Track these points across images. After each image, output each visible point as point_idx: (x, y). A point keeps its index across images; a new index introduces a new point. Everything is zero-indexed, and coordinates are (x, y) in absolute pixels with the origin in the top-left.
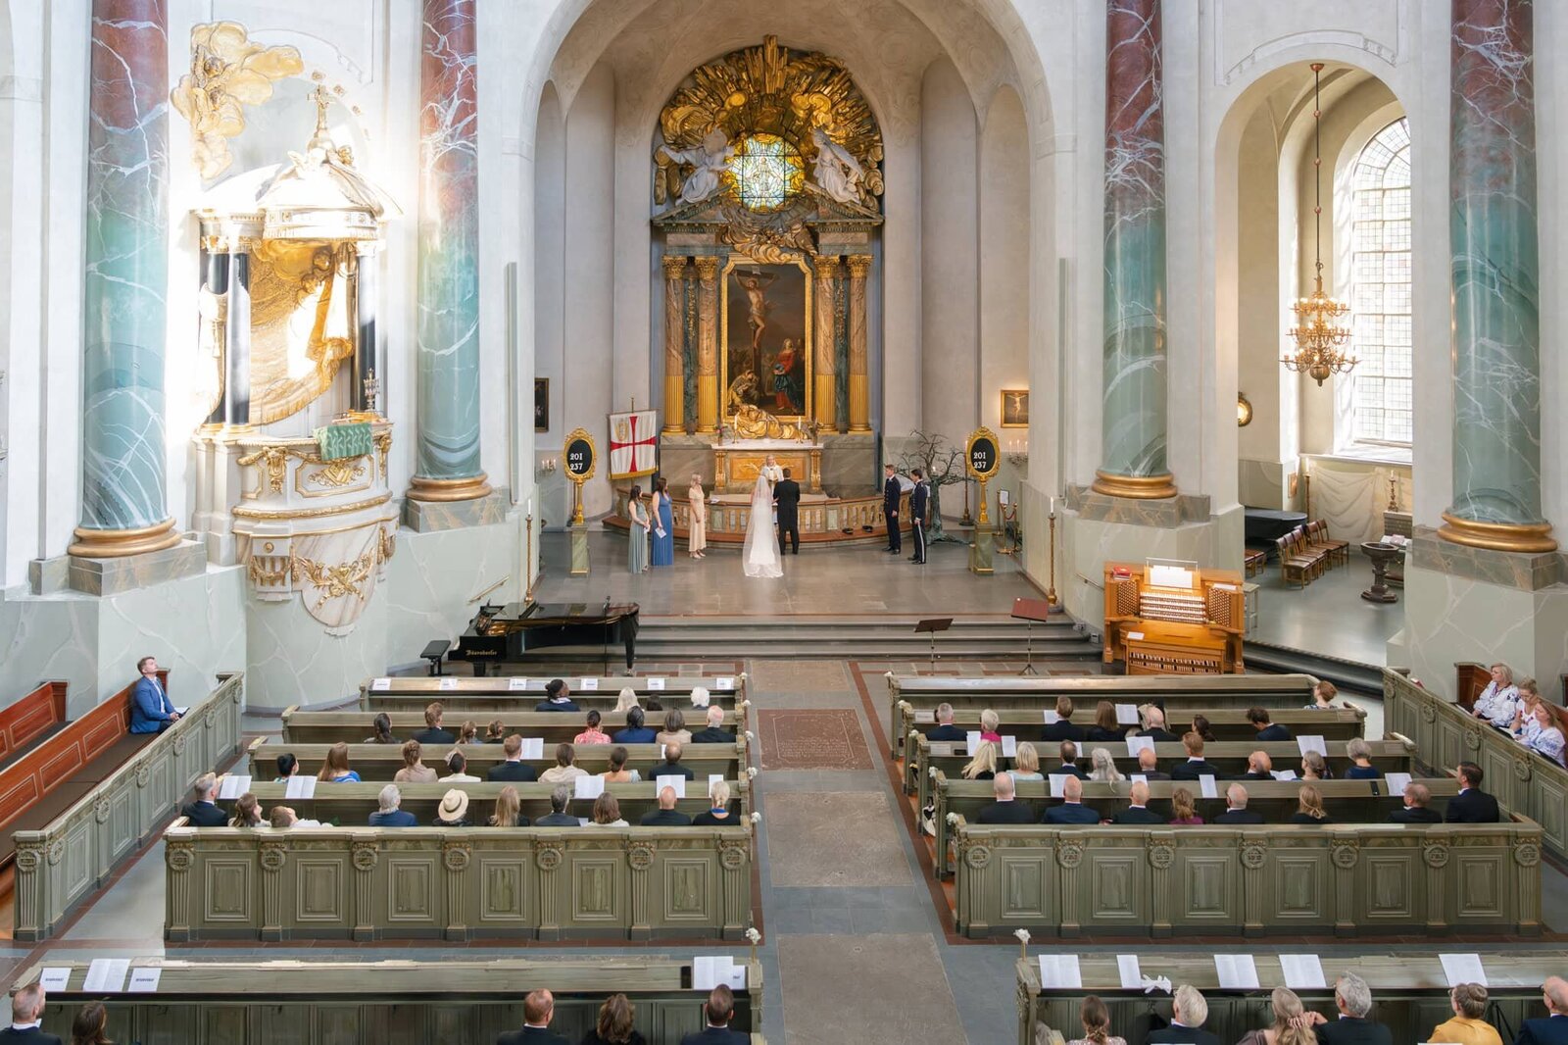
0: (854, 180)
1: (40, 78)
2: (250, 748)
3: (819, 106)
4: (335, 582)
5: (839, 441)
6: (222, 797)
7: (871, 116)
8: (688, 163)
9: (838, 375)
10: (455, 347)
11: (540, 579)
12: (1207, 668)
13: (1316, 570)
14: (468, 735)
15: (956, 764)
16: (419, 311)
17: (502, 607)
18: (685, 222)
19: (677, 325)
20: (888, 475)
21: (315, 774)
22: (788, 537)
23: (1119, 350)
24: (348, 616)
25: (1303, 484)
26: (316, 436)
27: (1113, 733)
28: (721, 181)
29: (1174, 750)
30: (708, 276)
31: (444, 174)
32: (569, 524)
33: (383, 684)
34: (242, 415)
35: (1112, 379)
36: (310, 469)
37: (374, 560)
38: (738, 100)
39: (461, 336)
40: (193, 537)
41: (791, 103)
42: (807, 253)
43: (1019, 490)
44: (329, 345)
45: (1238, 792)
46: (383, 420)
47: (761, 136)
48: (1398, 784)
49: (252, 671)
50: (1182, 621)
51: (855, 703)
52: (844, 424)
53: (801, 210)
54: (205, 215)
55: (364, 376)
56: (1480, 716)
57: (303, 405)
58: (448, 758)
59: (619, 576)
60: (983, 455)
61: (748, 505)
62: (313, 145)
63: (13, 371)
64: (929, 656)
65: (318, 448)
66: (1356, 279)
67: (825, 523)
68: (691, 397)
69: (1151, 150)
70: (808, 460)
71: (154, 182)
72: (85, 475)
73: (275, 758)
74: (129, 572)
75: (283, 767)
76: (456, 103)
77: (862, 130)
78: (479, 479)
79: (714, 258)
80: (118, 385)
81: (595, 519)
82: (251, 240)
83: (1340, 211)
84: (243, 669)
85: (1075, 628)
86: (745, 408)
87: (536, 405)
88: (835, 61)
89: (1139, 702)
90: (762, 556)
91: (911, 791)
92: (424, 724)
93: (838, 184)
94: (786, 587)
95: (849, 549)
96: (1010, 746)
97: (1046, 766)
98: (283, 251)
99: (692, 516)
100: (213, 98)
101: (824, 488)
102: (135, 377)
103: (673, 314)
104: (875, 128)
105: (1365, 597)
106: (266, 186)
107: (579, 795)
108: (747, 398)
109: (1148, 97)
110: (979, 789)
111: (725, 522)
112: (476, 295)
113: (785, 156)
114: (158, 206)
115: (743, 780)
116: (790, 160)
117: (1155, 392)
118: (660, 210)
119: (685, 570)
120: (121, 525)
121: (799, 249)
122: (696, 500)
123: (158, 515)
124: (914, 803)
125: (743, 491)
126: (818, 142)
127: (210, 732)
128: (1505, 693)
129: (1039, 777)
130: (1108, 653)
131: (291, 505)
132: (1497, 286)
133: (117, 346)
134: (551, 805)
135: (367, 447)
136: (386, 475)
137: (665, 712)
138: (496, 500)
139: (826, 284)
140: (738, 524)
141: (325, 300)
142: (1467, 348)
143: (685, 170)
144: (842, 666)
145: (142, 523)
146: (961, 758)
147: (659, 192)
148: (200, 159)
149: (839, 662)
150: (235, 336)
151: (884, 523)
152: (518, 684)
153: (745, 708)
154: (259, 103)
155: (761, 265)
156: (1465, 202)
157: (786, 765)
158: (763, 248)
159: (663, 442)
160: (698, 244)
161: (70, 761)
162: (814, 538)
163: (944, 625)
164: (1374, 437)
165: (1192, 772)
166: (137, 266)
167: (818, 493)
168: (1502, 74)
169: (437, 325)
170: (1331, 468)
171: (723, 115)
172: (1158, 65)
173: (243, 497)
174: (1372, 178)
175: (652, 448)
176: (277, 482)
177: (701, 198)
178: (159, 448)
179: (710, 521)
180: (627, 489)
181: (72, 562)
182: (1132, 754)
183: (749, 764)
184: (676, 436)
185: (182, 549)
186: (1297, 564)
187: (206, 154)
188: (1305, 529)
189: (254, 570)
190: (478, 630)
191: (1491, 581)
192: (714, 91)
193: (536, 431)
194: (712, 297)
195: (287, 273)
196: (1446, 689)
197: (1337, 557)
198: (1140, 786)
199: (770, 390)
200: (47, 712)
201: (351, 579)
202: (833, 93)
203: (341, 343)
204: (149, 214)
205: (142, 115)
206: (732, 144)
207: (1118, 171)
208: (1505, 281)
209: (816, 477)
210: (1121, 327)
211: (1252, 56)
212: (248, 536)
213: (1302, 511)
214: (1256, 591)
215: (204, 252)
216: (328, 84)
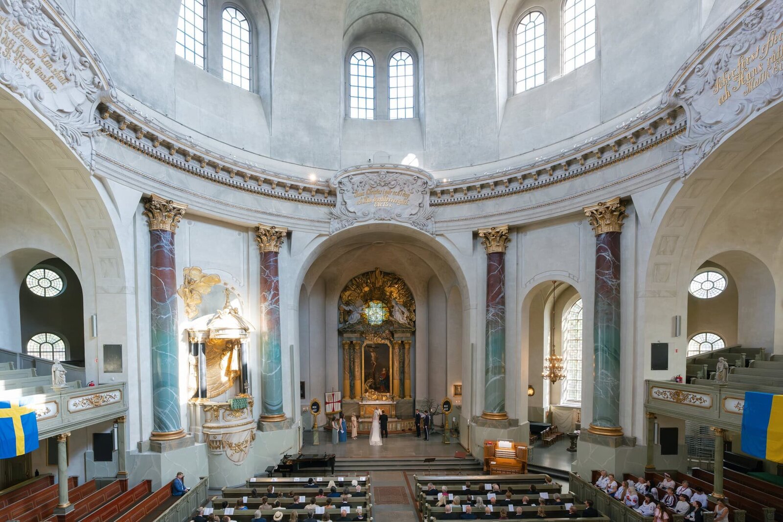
0: (406, 316)
1: (134, 286)
2: (212, 499)
3: (394, 291)
4: (237, 448)
5: (401, 401)
6: (204, 514)
7: (411, 294)
8: (350, 310)
9: (401, 380)
10: (274, 373)
11: (303, 446)
12: (515, 473)
13: (553, 441)
14: (280, 495)
15: (434, 503)
16: (261, 361)
17: (291, 456)
18: (350, 330)
19: (347, 364)
20: (417, 412)
21: (233, 507)
22: (384, 433)
23: (490, 373)
24: (241, 459)
25: (550, 414)
26: (229, 402)
27: (483, 492)
28: (361, 316)
29: (502, 497)
30: (357, 348)
31: (269, 316)
32: (313, 428)
33: (254, 480)
34: (204, 395)
35: (488, 382)
36: (228, 412)
37: (249, 441)
38: (367, 289)
39: (276, 369)
40: (190, 434)
41: (385, 290)
42: (390, 340)
43: (458, 417)
44: (232, 372)
45: (519, 509)
46: (251, 396)
47: (375, 301)
48: (568, 506)
49: (210, 476)
50: (508, 458)
51: (405, 485)
52: (403, 395)
53: (388, 325)
54: (190, 330)
55: (244, 382)
56: (597, 486)
57: (224, 391)
58: (275, 503)
59: (329, 445)
60: (447, 406)
61: (371, 422)
62: (225, 308)
63: (129, 382)
64: (428, 470)
65: (230, 406)
66: (569, 349)
67: (396, 428)
68: (352, 387)
69: (501, 309)
70: (391, 407)
71: (173, 320)
72: (154, 414)
73: (221, 503)
74: (170, 445)
75: (224, 505)
76: (272, 293)
77: (408, 299)
78: (283, 415)
79: (359, 342)
80: (164, 386)
81: (321, 427)
82: (206, 338)
83: (564, 326)
84: (208, 476)
85: (476, 460)
86: (370, 390)
87: (301, 390)
88: (399, 276)
89: (492, 483)
90: (376, 438)
91: (421, 511)
92: (267, 492)
93: (400, 317)
94: (383, 448)
95: (404, 436)
96: (451, 497)
97: (462, 503)
98: (216, 342)
99: (353, 426)
100: (191, 292)
101: (396, 416)
102: (169, 384)
103: (346, 360)
104: (413, 299)
105: (568, 450)
106: (210, 321)
107: (316, 513)
108: (371, 387)
109: (500, 291)
110: (441, 510)
111: (364, 428)
112: (280, 356)
113: (383, 307)
114: (175, 328)
115: (368, 508)
116: (384, 309)
117: (502, 386)
118: (341, 326)
119: (351, 443)
120: (167, 431)
121: (387, 339)
122: (354, 421)
123: (178, 427)
124: (422, 514)
125: (370, 418)
126: (393, 304)
127: (199, 495)
128: (605, 479)
129: (460, 506)
130: (485, 468)
131: (222, 424)
132: (607, 354)
133: (163, 374)
134: (308, 516)
135: (246, 406)
136: (252, 414)
137: (344, 488)
138: (288, 422)
139: (397, 350)
140: (368, 428)
141: (230, 358)
142: (598, 373)
143: (349, 313)
144: (401, 473)
145: (173, 430)
146: (436, 500)
147: (341, 319)
148: (187, 312)
149: (399, 472)
150: (201, 370)
151: (416, 428)
152: (297, 479)
153: (369, 486)
154: (206, 293)
155: (375, 344)
156: (598, 327)
157: (382, 503)
158: (375, 338)
159: (343, 402)
160: (354, 337)
161: (155, 504)
162: (392, 432)
163: (433, 460)
164: (573, 399)
165: (506, 504)
166: (168, 348)
167: (395, 418)
168: (611, 287)
169: (268, 365)
170: (559, 409)
171: (362, 294)
172: (503, 281)
173: (206, 421)
174: (574, 316)
175: (340, 404)
176: (217, 417)
177: (355, 322)
178: (178, 406)
179: (358, 427)
180: (331, 417)
181: (151, 442)
182: (489, 499)
183: (370, 503)
184: (347, 400)
185: (187, 438)
186: (547, 440)
187: (189, 310)
188: (550, 429)
189: (210, 445)
190: (283, 463)
191: (603, 445)
192: (359, 286)
193: (301, 399)
194: (359, 355)
195: (218, 349)
196: (588, 478)
197: (561, 437)
198: (490, 508)
199: (378, 385)
200: (146, 489)
201: (242, 447)
202: (398, 287)
203: (236, 371)
204: (172, 331)
205: (168, 298)
206: (365, 304)
207: (490, 315)
208: (610, 352)
209: (394, 413)
210: (491, 366)
211: (533, 278)
212: (208, 434)
213: (550, 423)
214: (533, 448)
215: (190, 343)
216: (229, 287)
